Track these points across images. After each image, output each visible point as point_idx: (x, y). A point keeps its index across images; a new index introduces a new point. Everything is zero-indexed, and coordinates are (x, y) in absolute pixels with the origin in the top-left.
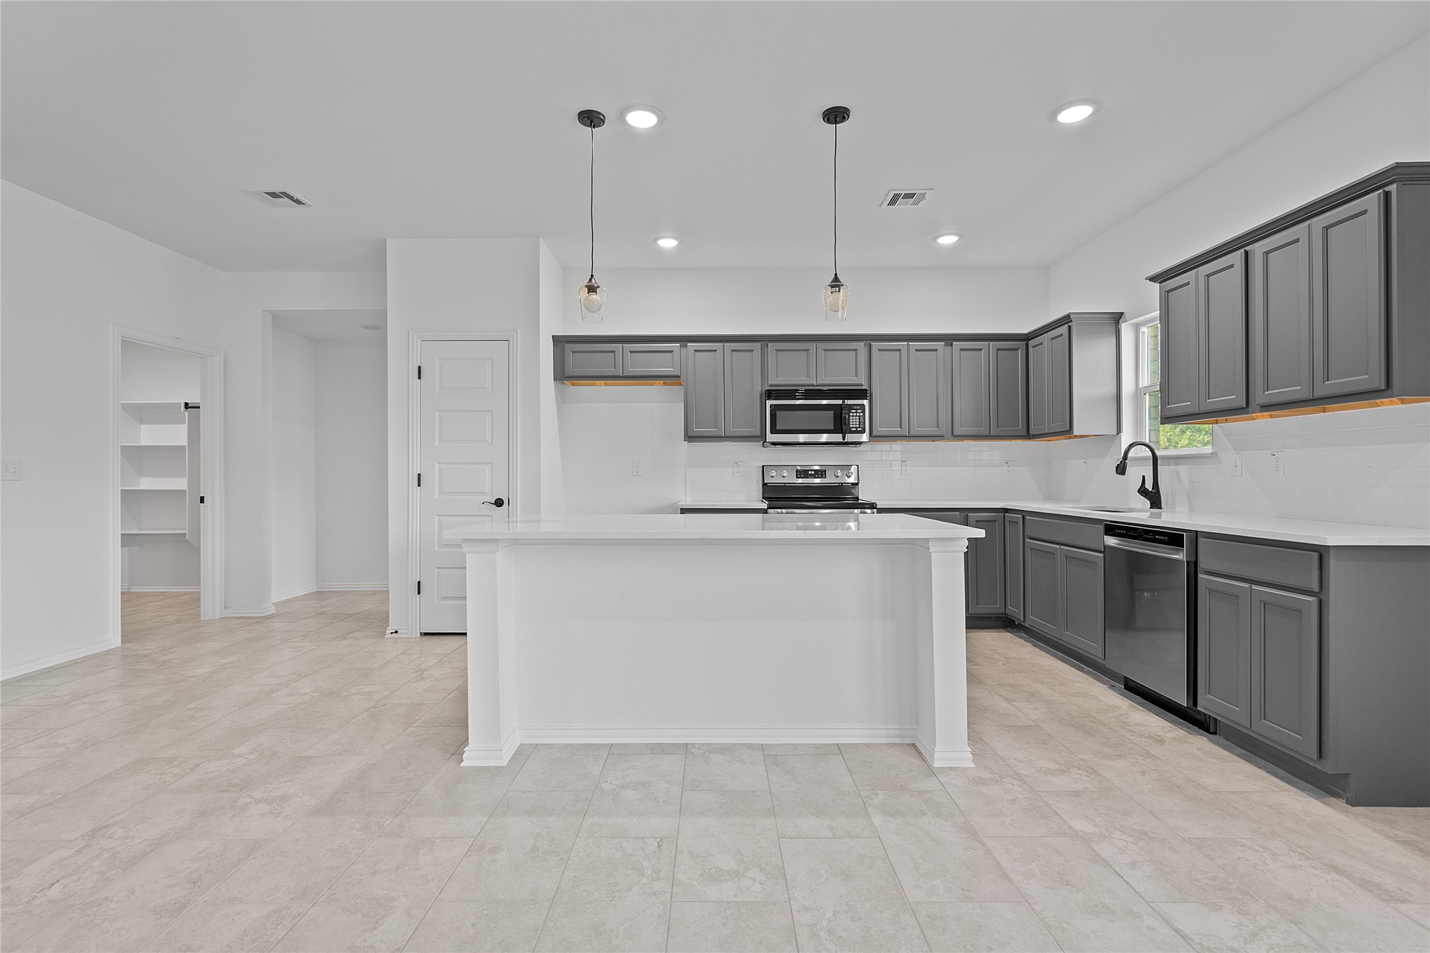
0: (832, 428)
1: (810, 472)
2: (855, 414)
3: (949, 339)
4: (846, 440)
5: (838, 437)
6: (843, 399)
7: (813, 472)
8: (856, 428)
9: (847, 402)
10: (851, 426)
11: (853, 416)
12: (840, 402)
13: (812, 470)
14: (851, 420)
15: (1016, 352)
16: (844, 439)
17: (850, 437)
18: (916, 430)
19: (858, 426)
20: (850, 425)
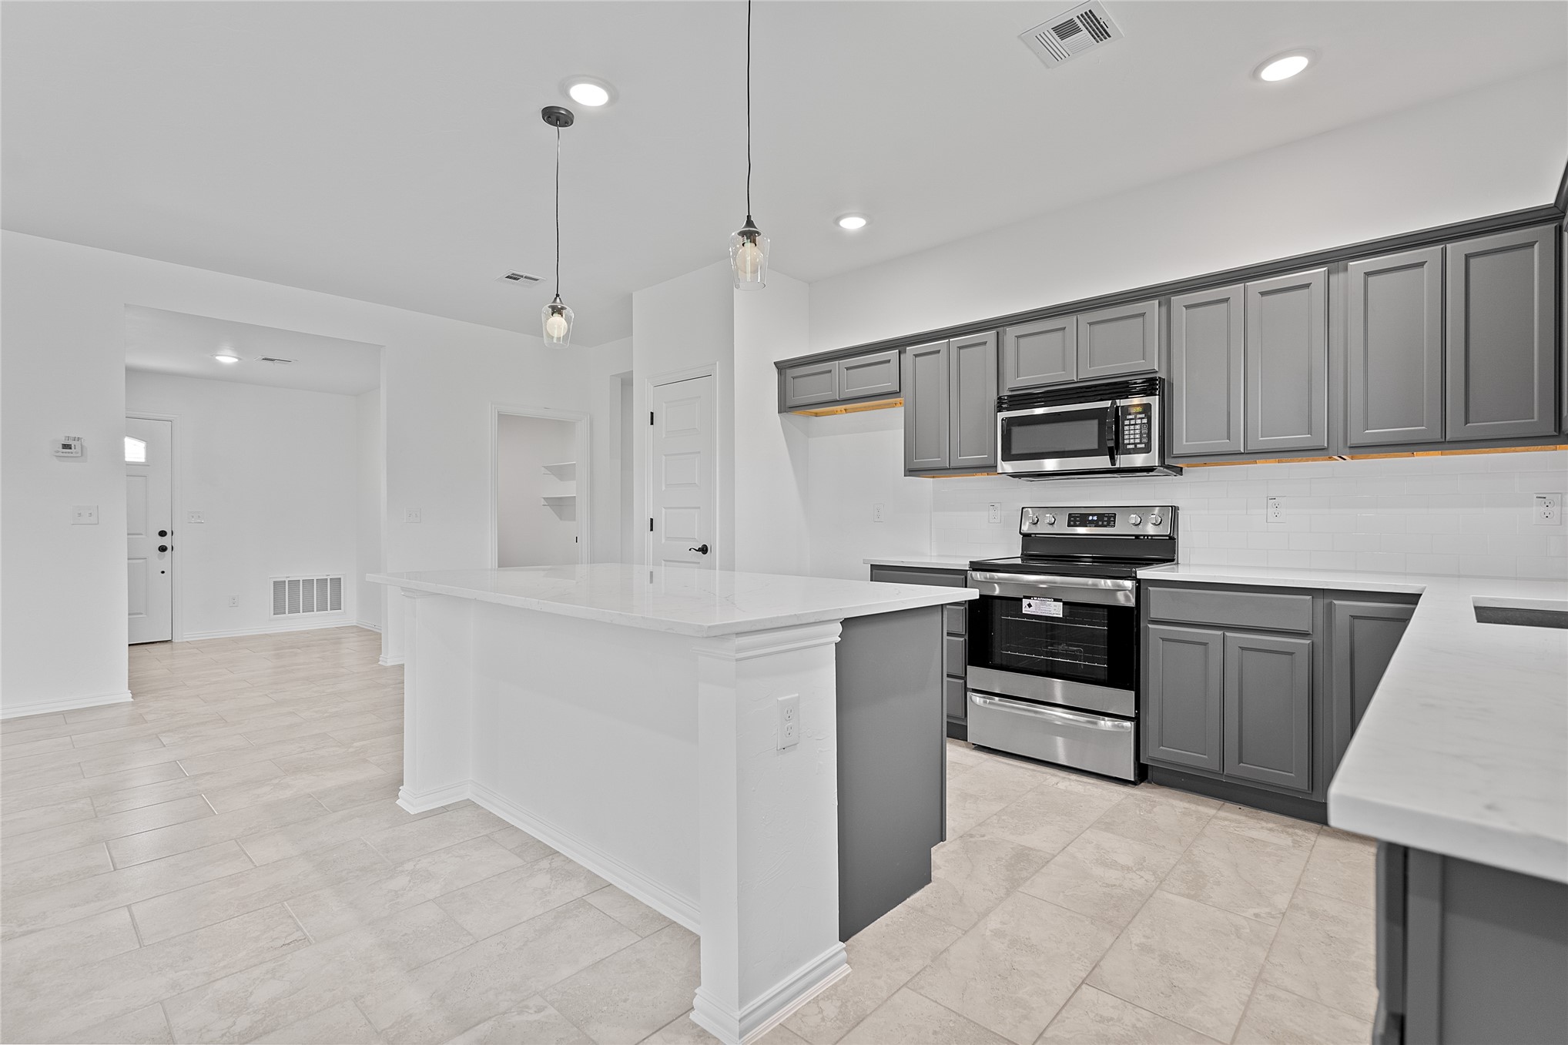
0: (1096, 447)
1: (1090, 518)
2: (1133, 422)
3: (1334, 259)
4: (1117, 466)
5: (1103, 462)
6: (1113, 399)
7: (1095, 518)
8: (1135, 444)
9: (1121, 403)
10: (1126, 442)
11: (1130, 425)
12: (1108, 404)
13: (1093, 515)
14: (1126, 432)
15: (1528, 251)
16: (1113, 464)
17: (1123, 461)
18: (1260, 441)
19: (1138, 441)
20: (1124, 439)
